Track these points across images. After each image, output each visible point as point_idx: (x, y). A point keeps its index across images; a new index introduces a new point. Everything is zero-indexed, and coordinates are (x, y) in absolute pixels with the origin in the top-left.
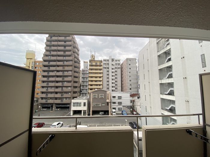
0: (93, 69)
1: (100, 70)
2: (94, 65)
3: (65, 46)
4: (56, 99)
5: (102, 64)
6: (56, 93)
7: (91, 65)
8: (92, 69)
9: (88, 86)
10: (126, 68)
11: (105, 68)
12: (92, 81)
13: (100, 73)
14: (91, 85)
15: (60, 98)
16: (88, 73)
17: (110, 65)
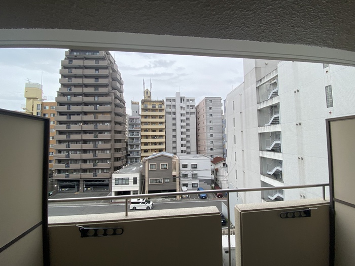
0: (149, 116)
1: (161, 117)
2: (149, 109)
3: (97, 78)
4: (85, 171)
5: (164, 107)
6: (85, 161)
7: (144, 110)
8: (146, 117)
9: (140, 146)
10: (205, 115)
11: (170, 113)
12: (147, 137)
13: (161, 123)
14: (146, 144)
15: (90, 170)
16: (139, 123)
17: (178, 107)
